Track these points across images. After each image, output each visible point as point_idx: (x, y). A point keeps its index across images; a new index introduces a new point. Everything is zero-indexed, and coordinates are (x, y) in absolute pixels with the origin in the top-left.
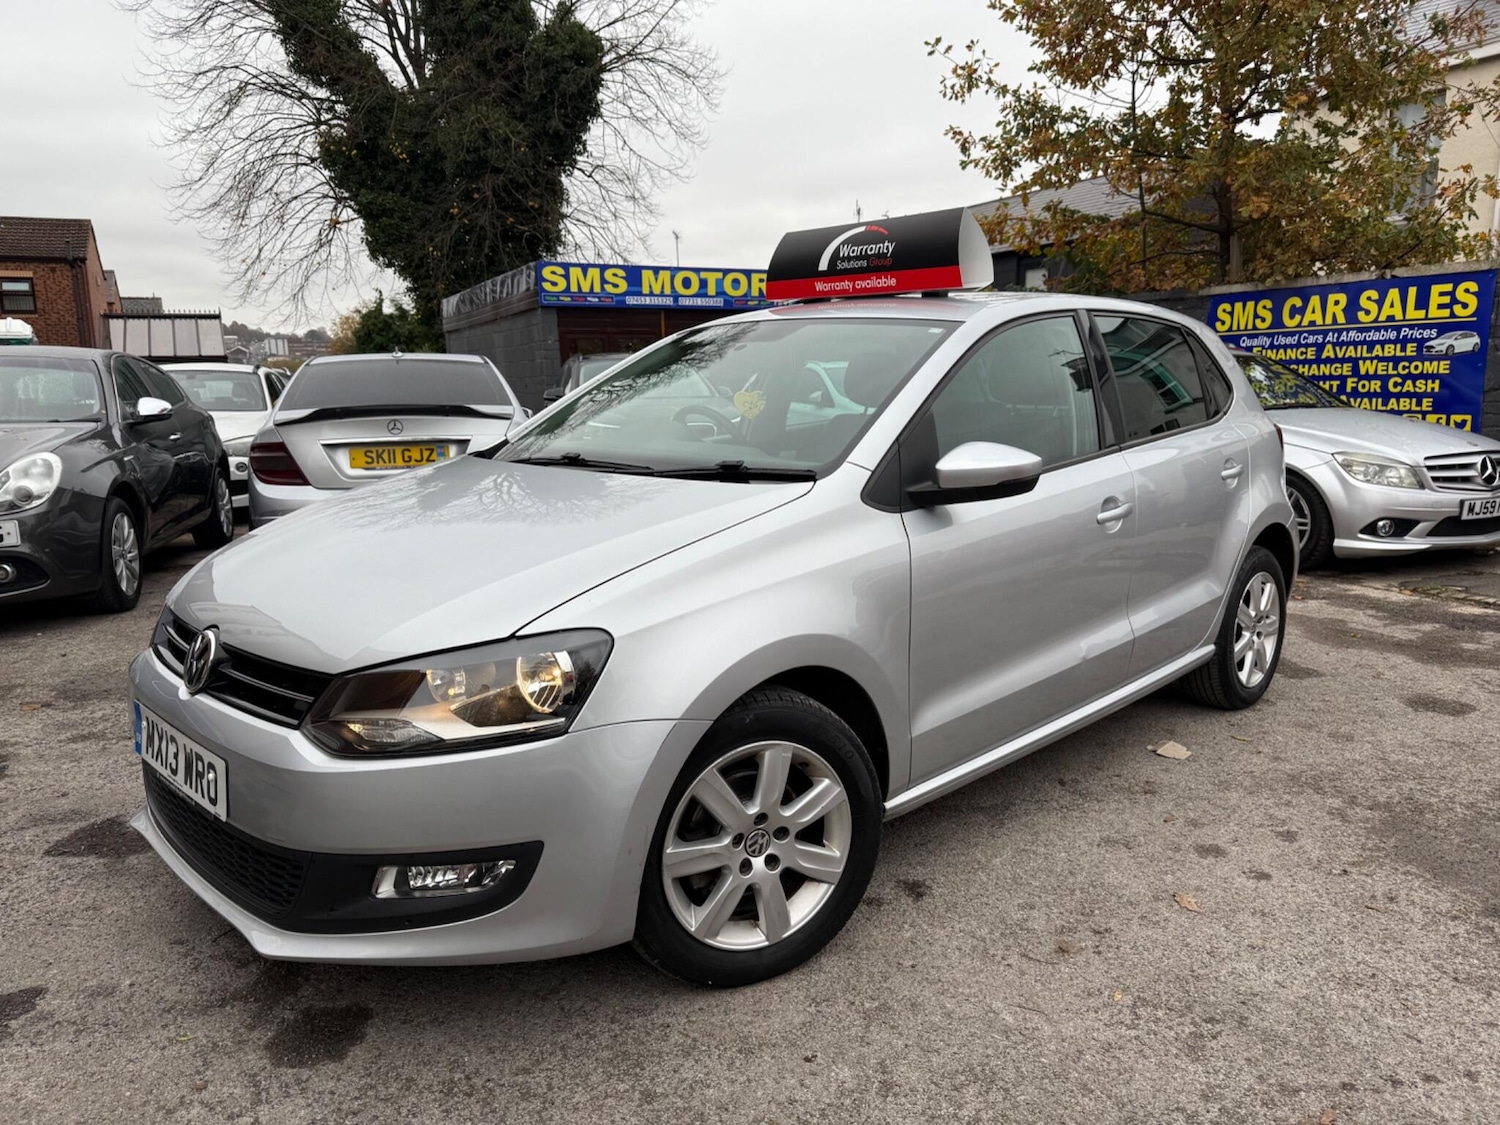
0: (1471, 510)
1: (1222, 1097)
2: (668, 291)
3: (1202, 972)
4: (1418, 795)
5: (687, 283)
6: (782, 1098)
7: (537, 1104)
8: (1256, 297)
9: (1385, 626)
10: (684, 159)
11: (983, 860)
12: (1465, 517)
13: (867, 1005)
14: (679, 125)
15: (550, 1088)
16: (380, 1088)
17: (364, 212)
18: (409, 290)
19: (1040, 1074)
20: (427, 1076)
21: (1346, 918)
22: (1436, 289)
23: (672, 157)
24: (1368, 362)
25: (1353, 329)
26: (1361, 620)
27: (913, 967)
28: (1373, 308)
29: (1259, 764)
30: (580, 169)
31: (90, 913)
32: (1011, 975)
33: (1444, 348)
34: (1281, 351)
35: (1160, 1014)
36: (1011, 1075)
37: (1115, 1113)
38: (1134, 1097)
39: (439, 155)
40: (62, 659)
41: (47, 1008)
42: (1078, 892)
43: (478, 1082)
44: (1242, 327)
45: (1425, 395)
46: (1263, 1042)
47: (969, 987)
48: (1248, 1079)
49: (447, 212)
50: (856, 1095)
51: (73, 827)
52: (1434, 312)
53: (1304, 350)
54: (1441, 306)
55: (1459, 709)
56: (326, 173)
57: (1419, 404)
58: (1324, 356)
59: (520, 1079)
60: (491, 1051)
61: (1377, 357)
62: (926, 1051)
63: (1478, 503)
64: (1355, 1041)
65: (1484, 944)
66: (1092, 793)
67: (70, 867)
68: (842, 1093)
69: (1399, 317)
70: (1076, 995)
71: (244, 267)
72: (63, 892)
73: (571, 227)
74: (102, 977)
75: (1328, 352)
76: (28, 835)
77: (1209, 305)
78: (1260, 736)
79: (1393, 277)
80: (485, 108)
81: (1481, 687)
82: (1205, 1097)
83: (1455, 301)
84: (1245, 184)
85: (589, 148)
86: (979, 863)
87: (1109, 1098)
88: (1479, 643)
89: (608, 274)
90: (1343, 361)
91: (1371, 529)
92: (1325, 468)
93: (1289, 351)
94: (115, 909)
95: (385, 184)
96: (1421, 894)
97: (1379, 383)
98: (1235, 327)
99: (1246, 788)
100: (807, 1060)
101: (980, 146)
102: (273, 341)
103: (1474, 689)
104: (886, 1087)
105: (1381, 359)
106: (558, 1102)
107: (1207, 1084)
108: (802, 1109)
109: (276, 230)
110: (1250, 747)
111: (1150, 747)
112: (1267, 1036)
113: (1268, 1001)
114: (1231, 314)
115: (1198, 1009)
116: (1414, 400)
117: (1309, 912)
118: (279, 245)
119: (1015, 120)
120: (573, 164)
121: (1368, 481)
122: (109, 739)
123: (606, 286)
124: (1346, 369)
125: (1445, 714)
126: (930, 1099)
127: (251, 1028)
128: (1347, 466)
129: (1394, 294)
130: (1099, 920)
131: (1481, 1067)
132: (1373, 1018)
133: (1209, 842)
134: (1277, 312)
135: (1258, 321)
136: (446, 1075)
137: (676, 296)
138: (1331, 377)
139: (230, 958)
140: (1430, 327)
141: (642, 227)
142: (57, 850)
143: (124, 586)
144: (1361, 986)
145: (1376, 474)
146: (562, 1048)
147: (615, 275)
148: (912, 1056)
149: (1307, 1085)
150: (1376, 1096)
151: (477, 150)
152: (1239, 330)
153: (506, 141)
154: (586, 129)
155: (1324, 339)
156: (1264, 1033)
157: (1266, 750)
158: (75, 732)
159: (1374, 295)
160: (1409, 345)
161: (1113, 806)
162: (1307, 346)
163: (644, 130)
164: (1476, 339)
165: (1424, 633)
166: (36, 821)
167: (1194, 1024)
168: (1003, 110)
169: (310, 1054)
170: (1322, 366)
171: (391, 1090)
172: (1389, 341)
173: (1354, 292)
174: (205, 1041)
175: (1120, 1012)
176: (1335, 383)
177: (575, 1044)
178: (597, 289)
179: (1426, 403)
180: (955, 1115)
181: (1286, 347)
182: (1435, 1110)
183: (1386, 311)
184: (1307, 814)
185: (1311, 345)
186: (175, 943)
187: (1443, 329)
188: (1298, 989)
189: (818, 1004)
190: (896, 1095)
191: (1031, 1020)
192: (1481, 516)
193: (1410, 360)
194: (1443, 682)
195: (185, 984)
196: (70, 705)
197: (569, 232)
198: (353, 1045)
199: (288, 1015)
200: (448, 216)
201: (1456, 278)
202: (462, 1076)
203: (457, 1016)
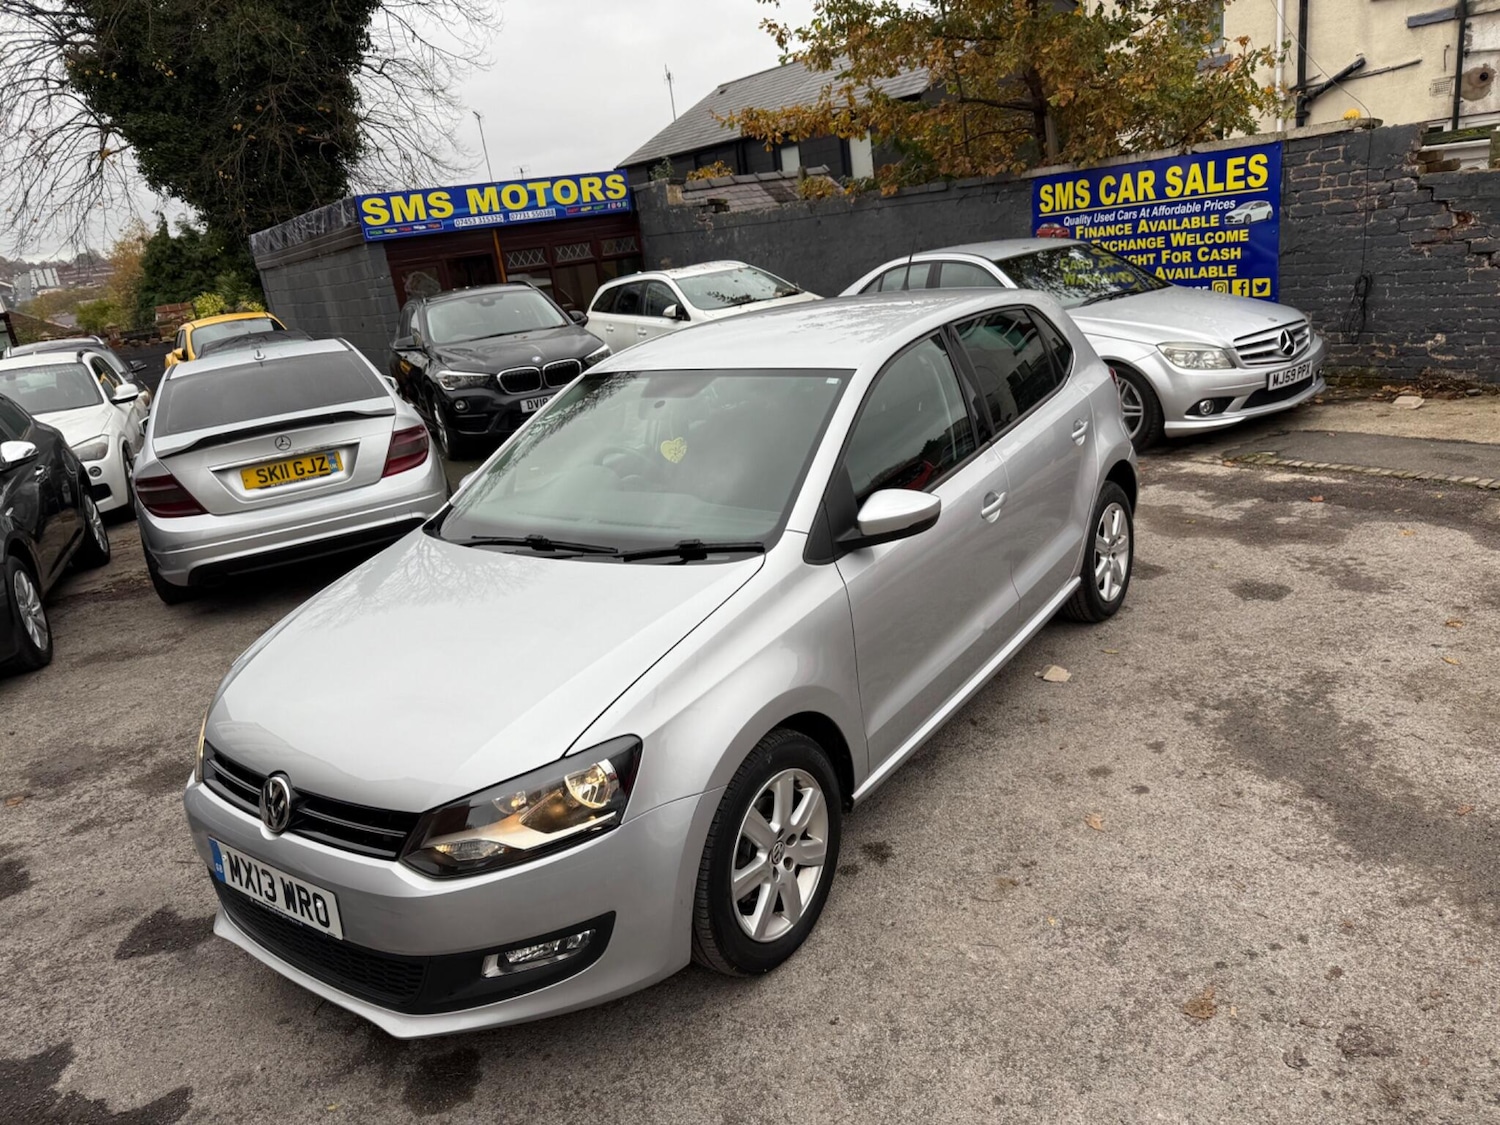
0: (1276, 381)
1: (1135, 991)
2: (496, 208)
3: (1108, 887)
4: (1251, 688)
5: (515, 197)
6: (822, 1058)
7: (638, 1103)
8: (1074, 177)
9: (1214, 507)
10: (480, 44)
11: (926, 813)
12: (1271, 387)
13: (866, 966)
14: (468, 8)
15: (644, 1087)
16: (511, 1115)
17: (135, 137)
18: (202, 218)
19: (1004, 999)
20: (544, 1099)
21: (1206, 817)
22: (1231, 162)
23: (466, 44)
24: (1178, 234)
25: (1162, 204)
26: (1194, 502)
27: (893, 924)
28: (1178, 182)
29: (1125, 676)
30: (366, 65)
31: (191, 1008)
32: (968, 917)
33: (1242, 218)
34: (1102, 228)
35: (1083, 930)
36: (984, 1004)
37: (1062, 1019)
38: (1073, 1005)
39: (207, 65)
40: (13, 738)
41: (201, 1105)
42: (1004, 831)
43: (585, 1094)
44: (1064, 207)
45: (1230, 262)
46: (1158, 939)
47: (939, 934)
48: (1151, 973)
49: (230, 129)
50: (875, 1044)
51: (128, 926)
52: (1231, 185)
53: (1121, 226)
54: (1237, 179)
55: (1276, 592)
56: (81, 96)
57: (1225, 270)
58: (1139, 231)
59: (618, 1084)
60: (587, 1066)
61: (1186, 229)
62: (919, 997)
63: (1281, 373)
64: (1222, 926)
65: (1307, 823)
66: (998, 729)
67: (145, 966)
68: (865, 1045)
69: (1201, 190)
70: (1019, 926)
71: (10, 216)
72: (155, 993)
73: (369, 130)
74: (234, 1067)
75: (1143, 227)
76: (90, 941)
77: (1031, 188)
78: (1124, 647)
79: (1194, 153)
80: (251, 9)
81: (1293, 565)
82: (1123, 994)
83: (1248, 173)
84: (1052, 71)
85: (374, 41)
86: (923, 817)
87: (1057, 1008)
88: (1290, 516)
89: (432, 199)
90: (1156, 234)
91: (1195, 410)
92: (1151, 358)
93: (1108, 227)
94: (212, 1001)
95: (153, 103)
96: (1259, 788)
97: (1189, 253)
98: (1058, 208)
99: (1119, 703)
100: (833, 1023)
101: (796, 37)
102: (38, 272)
103: (1288, 569)
104: (896, 1033)
105: (1189, 231)
106: (654, 1097)
107: (1124, 982)
108: (839, 1065)
109: (39, 170)
110: (1117, 660)
111: (1037, 674)
112: (1160, 934)
113: (1157, 903)
114: (1053, 194)
115: (1109, 921)
116: (1221, 268)
117: (1180, 818)
118: (46, 187)
119: (829, 17)
120: (359, 60)
121: (1188, 367)
122: (110, 824)
123: (431, 212)
124: (1160, 242)
125: (1266, 599)
126: (929, 1036)
127: (384, 1086)
128: (1169, 355)
129: (1195, 169)
130: (1025, 855)
131: (1309, 929)
132: (1232, 903)
133: (1097, 765)
134: (1094, 191)
135: (1078, 201)
136: (559, 1094)
137: (506, 212)
138: (1147, 251)
139: (337, 1028)
140: (1229, 198)
141: (445, 121)
142: (124, 952)
143: (37, 642)
144: (1222, 877)
145: (1194, 359)
146: (642, 1052)
147: (439, 199)
148: (910, 1003)
149: (1192, 969)
150: (1240, 969)
151: (251, 57)
152: (1061, 210)
153: (282, 43)
154: (368, 21)
155: (1138, 214)
156: (1158, 932)
157: (1130, 661)
158: (73, 822)
159: (1178, 170)
160: (1212, 217)
161: (1017, 739)
162: (1124, 222)
163: (431, 17)
164: (1269, 208)
165: (1246, 510)
166: (92, 924)
167: (1108, 934)
168: (817, 8)
169: (443, 1099)
170: (1139, 241)
171: (521, 1115)
172: (1195, 214)
173: (1160, 168)
174: (351, 1106)
175: (1054, 934)
176: (1152, 256)
177: (651, 1046)
178: (423, 216)
179: (1231, 269)
180: (951, 1046)
181: (1105, 224)
182: (1280, 971)
183: (1190, 186)
184: (1169, 720)
185: (1127, 221)
186: (281, 1023)
187: (1241, 199)
188: (1179, 888)
189: (828, 972)
190: (904, 1038)
191: (990, 955)
192: (1285, 384)
193: (1214, 230)
194: (1264, 563)
195: (309, 1058)
196: (51, 791)
197: (368, 136)
198: (475, 1084)
199: (409, 1069)
200: (230, 133)
201: (1248, 151)
202: (572, 1092)
203: (548, 1042)
